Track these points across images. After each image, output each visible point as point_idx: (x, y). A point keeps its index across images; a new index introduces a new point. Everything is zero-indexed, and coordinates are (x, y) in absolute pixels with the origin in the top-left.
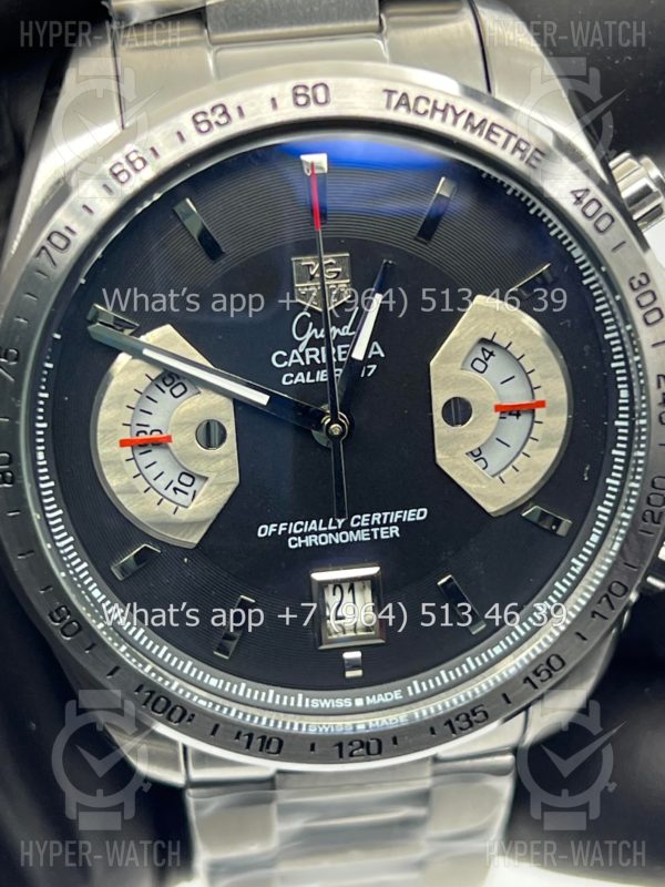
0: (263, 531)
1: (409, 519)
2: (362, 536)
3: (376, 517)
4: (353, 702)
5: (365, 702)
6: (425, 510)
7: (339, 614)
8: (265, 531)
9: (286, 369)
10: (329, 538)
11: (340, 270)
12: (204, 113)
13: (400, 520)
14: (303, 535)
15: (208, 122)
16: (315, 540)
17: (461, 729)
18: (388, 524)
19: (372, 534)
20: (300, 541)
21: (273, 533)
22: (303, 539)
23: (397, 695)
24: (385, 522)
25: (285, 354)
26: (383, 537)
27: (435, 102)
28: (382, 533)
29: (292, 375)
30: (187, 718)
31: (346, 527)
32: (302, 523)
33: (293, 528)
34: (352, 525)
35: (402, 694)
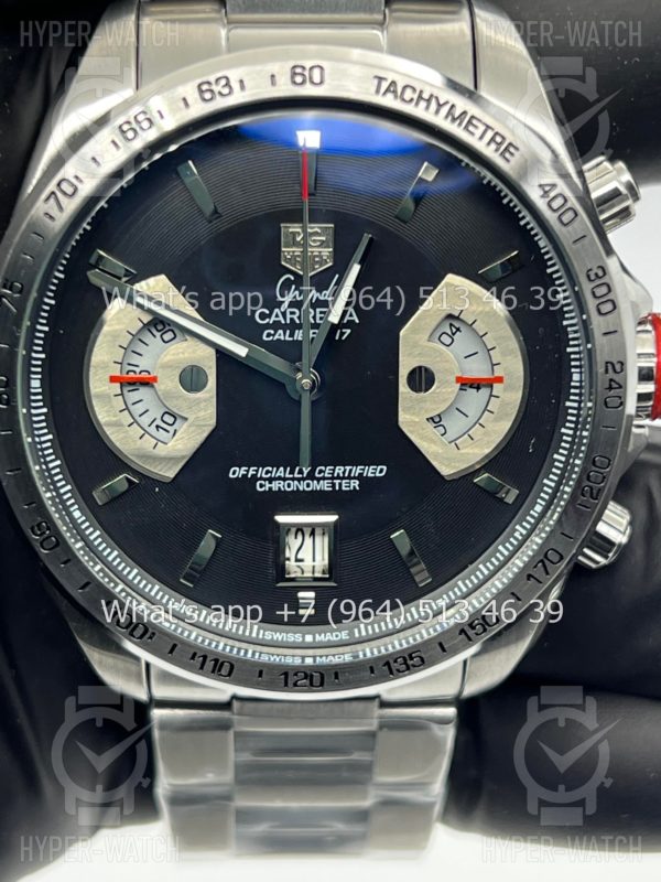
0: (234, 473)
1: (370, 475)
2: (325, 486)
3: (339, 470)
4: (303, 637)
5: (314, 638)
6: (385, 468)
7: (299, 557)
8: (237, 472)
9: (268, 326)
10: (294, 485)
11: (324, 238)
12: (209, 83)
13: (361, 474)
14: (271, 480)
15: (212, 91)
16: (281, 486)
17: (398, 671)
18: (349, 478)
19: (334, 485)
20: (268, 485)
21: (243, 475)
22: (270, 483)
23: (344, 635)
24: (346, 475)
25: (267, 312)
26: (344, 488)
27: (421, 92)
28: (344, 485)
29: (272, 332)
30: (148, 636)
31: (311, 476)
32: (270, 469)
33: (262, 473)
34: (317, 475)
35: (349, 635)
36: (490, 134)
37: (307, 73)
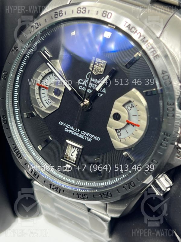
0: (60, 123)
1: (95, 139)
2: (82, 137)
3: (88, 134)
4: (63, 177)
5: (66, 179)
6: (100, 138)
7: (72, 155)
8: (61, 123)
9: (81, 85)
10: (75, 133)
11: (103, 65)
12: (80, 8)
13: (93, 138)
14: (69, 129)
15: (80, 11)
16: (71, 132)
17: (80, 198)
18: (89, 137)
19: (85, 138)
20: (68, 130)
21: (62, 125)
22: (69, 130)
23: (73, 182)
24: (89, 136)
25: (82, 81)
26: (87, 140)
28: (87, 139)
29: (82, 87)
30: (21, 158)
31: (80, 132)
32: (70, 126)
33: (67, 126)
34: (81, 133)
35: (75, 182)
36: (152, 50)
37: (107, 14)
